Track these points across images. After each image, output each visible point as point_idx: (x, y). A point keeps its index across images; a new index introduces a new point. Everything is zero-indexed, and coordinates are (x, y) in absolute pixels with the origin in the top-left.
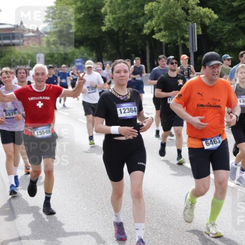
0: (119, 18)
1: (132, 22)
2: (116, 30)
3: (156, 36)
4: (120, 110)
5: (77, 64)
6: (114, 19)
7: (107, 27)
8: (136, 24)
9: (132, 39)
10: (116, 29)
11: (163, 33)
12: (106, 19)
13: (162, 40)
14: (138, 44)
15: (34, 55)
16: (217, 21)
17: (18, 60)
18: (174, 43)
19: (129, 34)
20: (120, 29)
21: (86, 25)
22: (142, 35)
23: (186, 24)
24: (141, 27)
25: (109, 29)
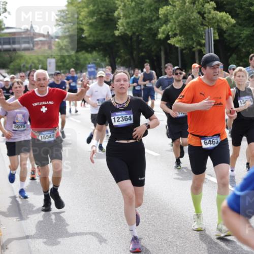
0: (133, 22)
1: (146, 26)
2: (130, 35)
3: (172, 41)
4: (114, 119)
5: (89, 70)
6: (128, 23)
7: (120, 31)
8: (150, 29)
9: (147, 44)
10: (129, 33)
11: (179, 38)
12: (119, 23)
13: (177, 45)
14: (153, 49)
15: (45, 60)
16: (234, 26)
17: (28, 66)
18: (190, 48)
19: (143, 39)
20: (134, 33)
21: (99, 29)
22: (157, 40)
23: (202, 29)
24: (156, 31)
25: (122, 34)
